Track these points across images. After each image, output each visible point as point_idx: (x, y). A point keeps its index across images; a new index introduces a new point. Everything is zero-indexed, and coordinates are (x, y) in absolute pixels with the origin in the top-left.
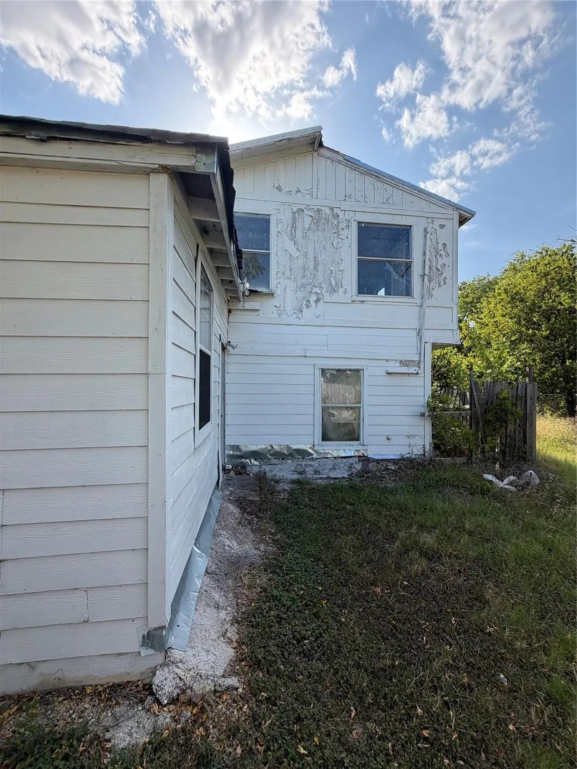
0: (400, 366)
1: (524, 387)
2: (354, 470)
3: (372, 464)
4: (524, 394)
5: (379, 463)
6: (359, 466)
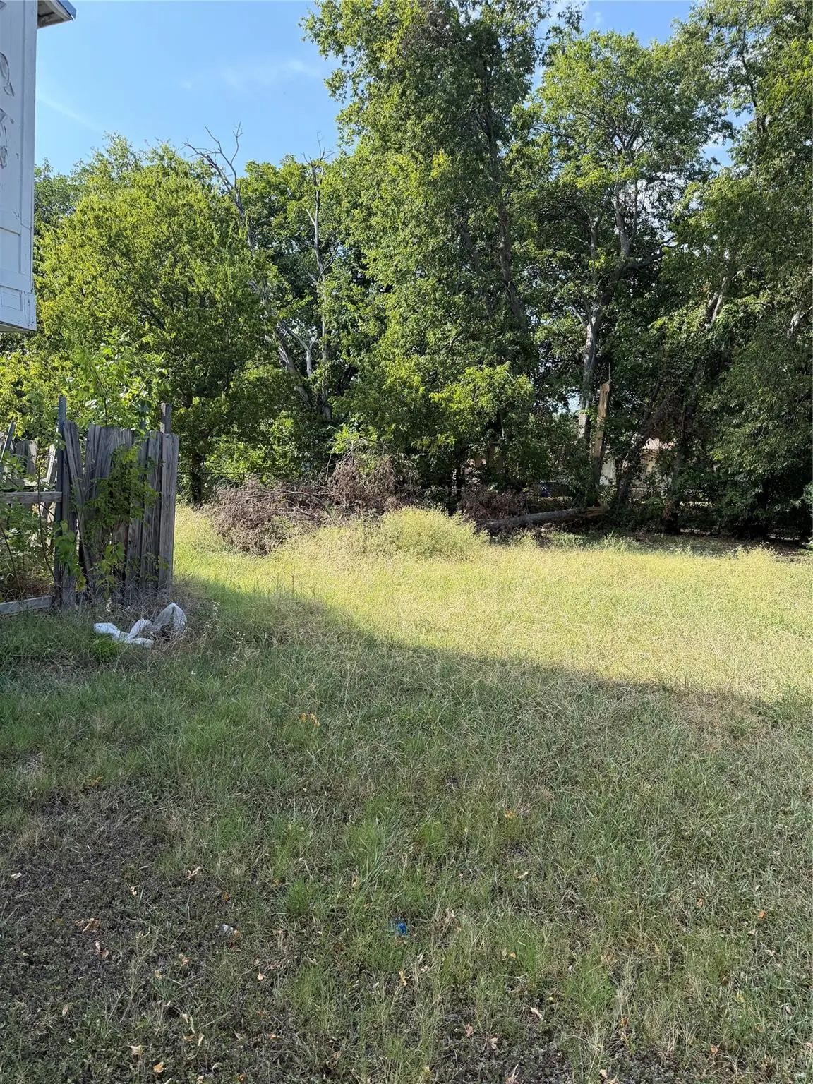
1: (158, 444)
4: (158, 456)
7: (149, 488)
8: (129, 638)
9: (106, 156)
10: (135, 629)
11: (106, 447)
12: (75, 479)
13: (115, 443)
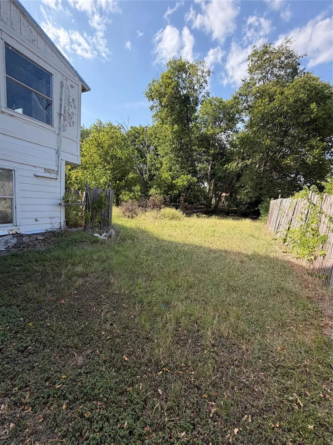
0: (45, 172)
1: (109, 192)
2: (10, 244)
3: (25, 238)
4: (109, 195)
5: (30, 237)
6: (14, 241)
7: (107, 202)
8: (102, 237)
9: (96, 124)
10: (103, 235)
11: (97, 192)
12: (90, 200)
13: (99, 192)
